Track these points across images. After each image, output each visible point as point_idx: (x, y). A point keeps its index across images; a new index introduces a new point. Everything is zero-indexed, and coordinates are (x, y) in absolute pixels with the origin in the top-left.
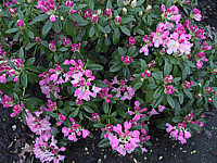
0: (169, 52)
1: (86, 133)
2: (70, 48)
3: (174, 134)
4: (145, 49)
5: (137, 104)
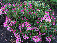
0: (47, 21)
2: (26, 19)
3: (47, 40)
4: (41, 21)
5: (39, 32)
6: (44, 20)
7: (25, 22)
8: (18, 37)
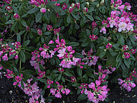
0: (120, 30)
1: (68, 92)
3: (125, 85)
4: (104, 30)
5: (100, 67)
6: (112, 26)
7: (51, 42)
8: (33, 91)
